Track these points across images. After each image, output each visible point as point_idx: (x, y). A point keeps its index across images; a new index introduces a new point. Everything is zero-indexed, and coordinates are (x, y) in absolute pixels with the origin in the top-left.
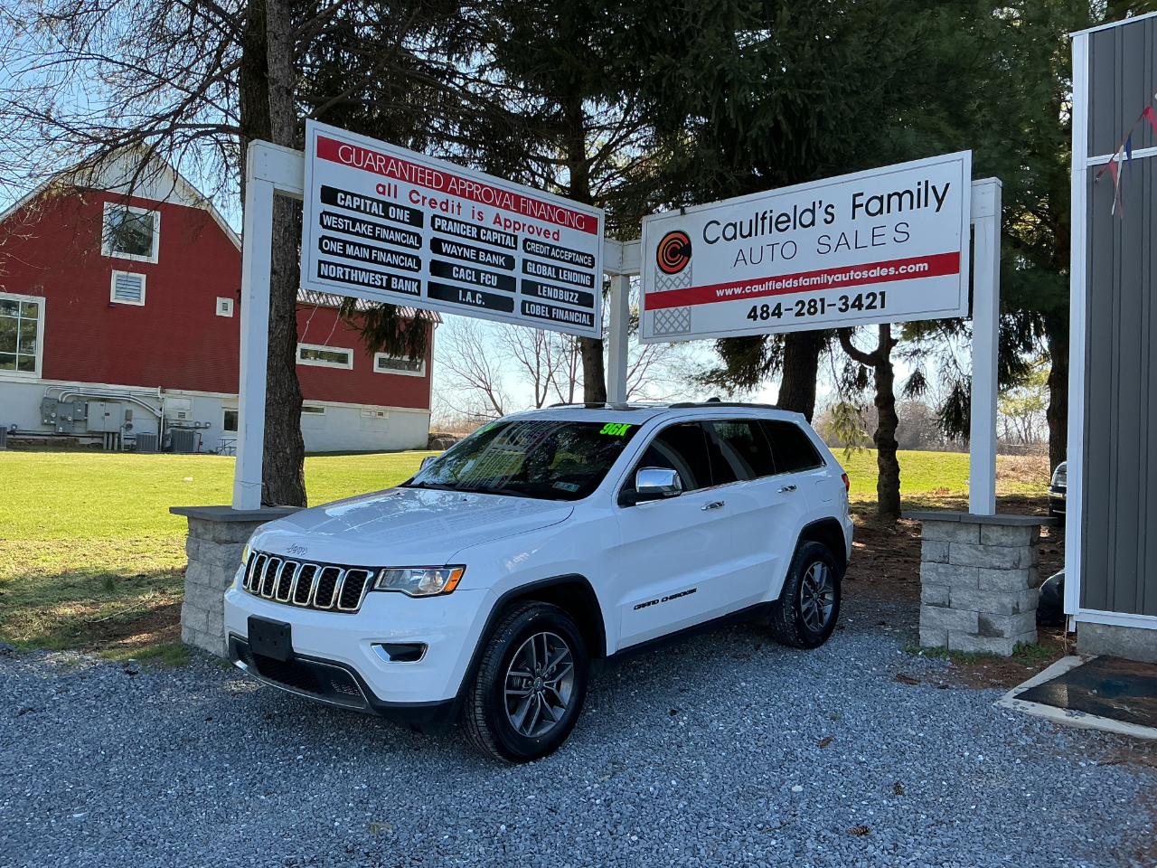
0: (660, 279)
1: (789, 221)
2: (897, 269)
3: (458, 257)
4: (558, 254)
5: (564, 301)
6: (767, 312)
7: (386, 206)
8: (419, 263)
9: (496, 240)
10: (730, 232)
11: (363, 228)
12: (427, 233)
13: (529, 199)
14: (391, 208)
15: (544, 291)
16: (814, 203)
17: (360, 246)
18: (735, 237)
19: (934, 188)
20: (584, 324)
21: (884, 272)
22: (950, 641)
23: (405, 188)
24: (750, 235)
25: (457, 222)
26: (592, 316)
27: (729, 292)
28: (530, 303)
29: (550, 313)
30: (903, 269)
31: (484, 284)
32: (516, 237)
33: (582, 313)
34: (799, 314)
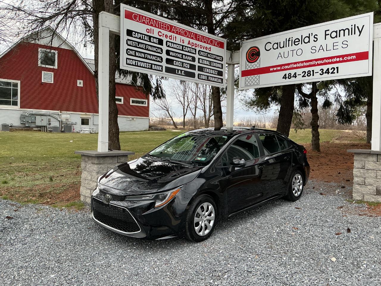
0: (248, 65)
1: (299, 41)
2: (343, 58)
3: (175, 57)
4: (210, 56)
5: (212, 74)
6: (290, 76)
7: (150, 37)
8: (162, 59)
9: (189, 51)
10: (275, 46)
11: (142, 46)
12: (165, 48)
13: (200, 35)
14: (152, 38)
15: (206, 70)
16: (309, 34)
17: (141, 52)
18: (277, 48)
19: (358, 27)
20: (220, 83)
21: (338, 60)
22: (365, 197)
23: (156, 30)
24: (284, 47)
25: (175, 43)
26: (222, 79)
27: (275, 69)
28: (201, 75)
29: (208, 78)
30: (346, 58)
31: (185, 67)
32: (196, 50)
33: (219, 78)
34: (303, 76)
